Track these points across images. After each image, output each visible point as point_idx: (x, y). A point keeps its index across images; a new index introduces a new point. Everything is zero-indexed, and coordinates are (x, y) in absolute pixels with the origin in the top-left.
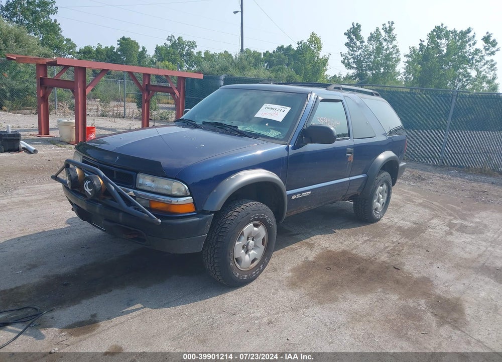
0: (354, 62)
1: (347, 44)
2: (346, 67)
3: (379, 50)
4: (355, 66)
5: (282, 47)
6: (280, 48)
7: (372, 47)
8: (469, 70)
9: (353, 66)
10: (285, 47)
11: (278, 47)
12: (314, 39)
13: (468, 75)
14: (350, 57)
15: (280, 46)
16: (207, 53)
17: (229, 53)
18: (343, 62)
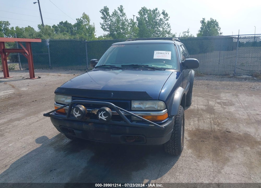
0: (108, 28)
1: (102, 18)
2: (104, 30)
3: (118, 21)
4: (109, 30)
5: (62, 22)
6: (61, 23)
7: (114, 20)
8: (159, 29)
9: (107, 29)
10: (64, 22)
11: (60, 22)
12: (86, 17)
13: (159, 31)
14: (105, 25)
15: (61, 22)
16: (17, 28)
17: (31, 27)
18: (102, 28)
